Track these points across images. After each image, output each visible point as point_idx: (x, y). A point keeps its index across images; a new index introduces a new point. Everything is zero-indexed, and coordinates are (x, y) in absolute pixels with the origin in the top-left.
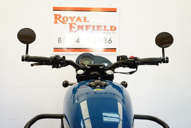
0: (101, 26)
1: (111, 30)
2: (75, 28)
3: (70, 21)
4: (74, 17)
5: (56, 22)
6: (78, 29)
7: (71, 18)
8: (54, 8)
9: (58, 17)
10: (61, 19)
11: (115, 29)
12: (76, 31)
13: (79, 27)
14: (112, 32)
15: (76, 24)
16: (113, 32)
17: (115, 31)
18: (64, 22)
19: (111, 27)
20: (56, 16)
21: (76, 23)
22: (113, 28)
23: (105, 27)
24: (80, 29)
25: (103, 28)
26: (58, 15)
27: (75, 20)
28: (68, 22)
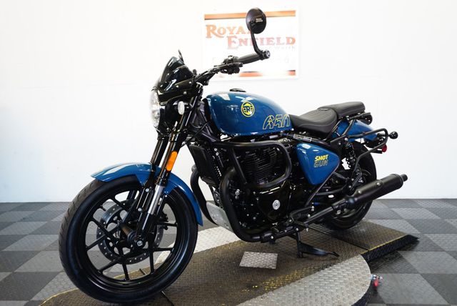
0: (273, 38)
1: (288, 43)
2: (235, 43)
3: (228, 33)
4: (234, 28)
5: (209, 36)
6: (240, 45)
7: (229, 28)
8: (205, 16)
9: (211, 28)
10: (216, 31)
11: (294, 41)
12: (237, 47)
13: (241, 41)
14: (288, 46)
15: (236, 37)
16: (291, 46)
17: (293, 45)
18: (219, 36)
19: (288, 39)
20: (208, 26)
21: (237, 35)
22: (291, 40)
23: (278, 39)
24: (242, 44)
25: (275, 41)
26: (212, 26)
27: (235, 31)
28: (225, 35)
